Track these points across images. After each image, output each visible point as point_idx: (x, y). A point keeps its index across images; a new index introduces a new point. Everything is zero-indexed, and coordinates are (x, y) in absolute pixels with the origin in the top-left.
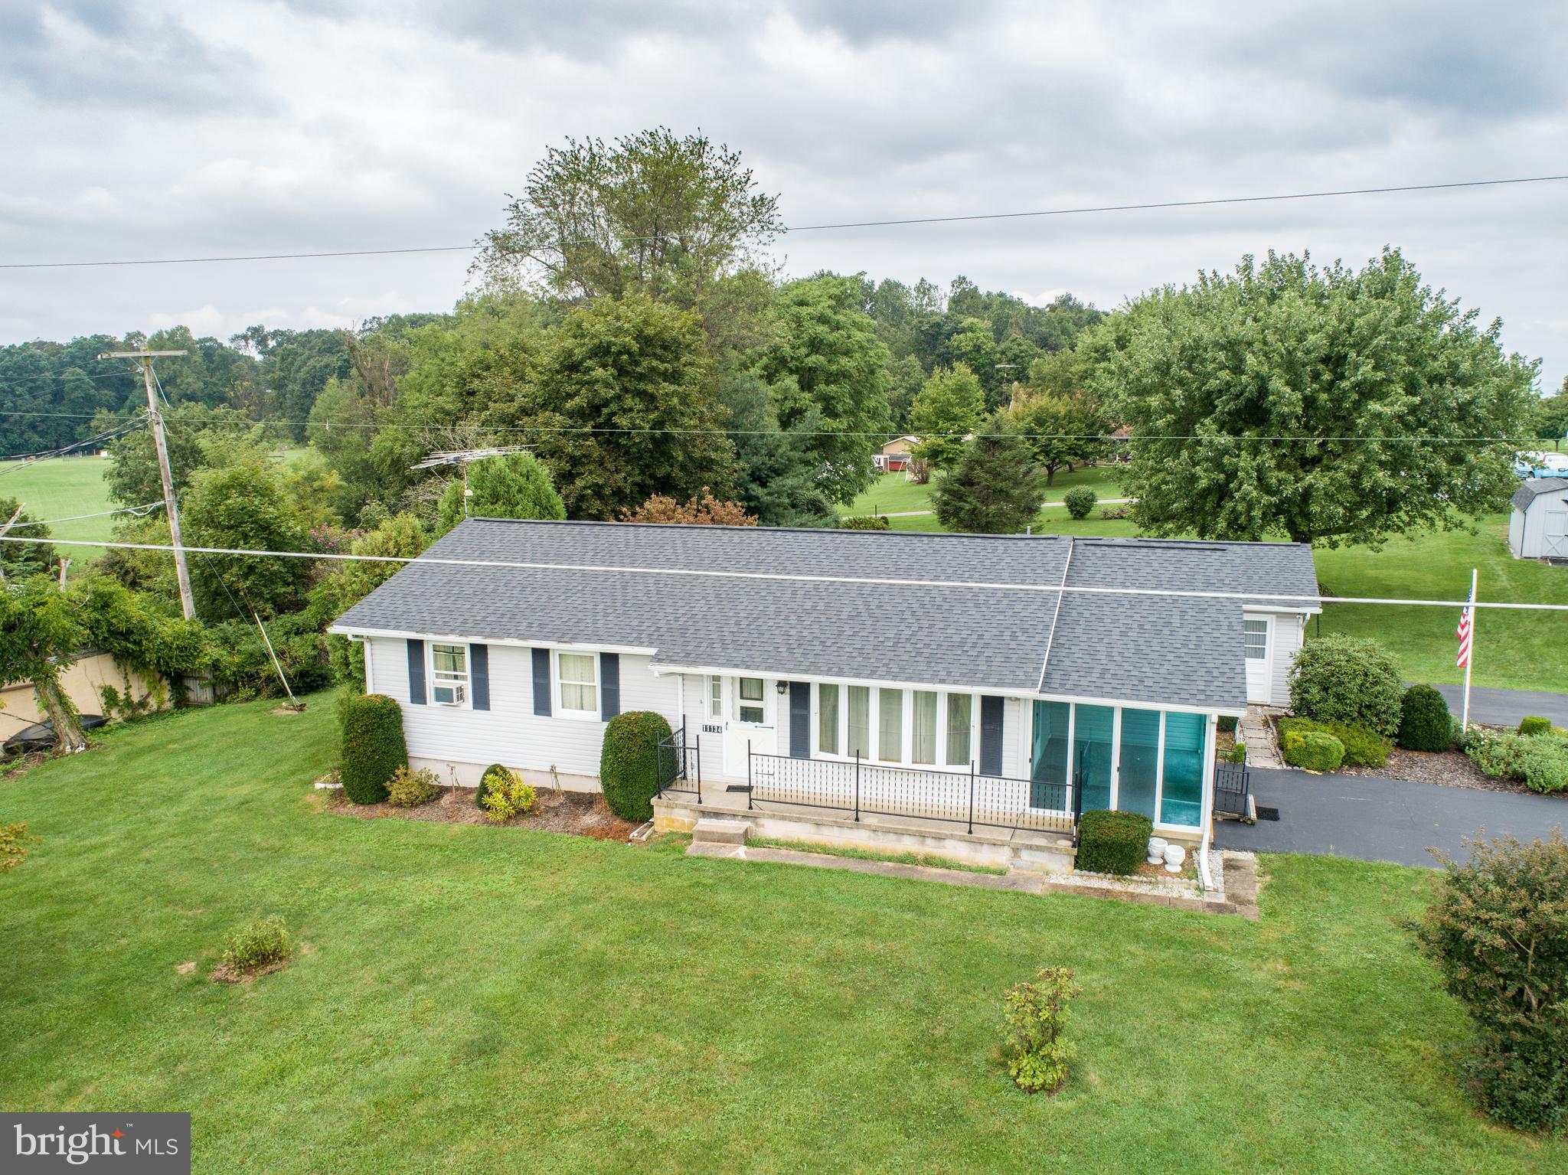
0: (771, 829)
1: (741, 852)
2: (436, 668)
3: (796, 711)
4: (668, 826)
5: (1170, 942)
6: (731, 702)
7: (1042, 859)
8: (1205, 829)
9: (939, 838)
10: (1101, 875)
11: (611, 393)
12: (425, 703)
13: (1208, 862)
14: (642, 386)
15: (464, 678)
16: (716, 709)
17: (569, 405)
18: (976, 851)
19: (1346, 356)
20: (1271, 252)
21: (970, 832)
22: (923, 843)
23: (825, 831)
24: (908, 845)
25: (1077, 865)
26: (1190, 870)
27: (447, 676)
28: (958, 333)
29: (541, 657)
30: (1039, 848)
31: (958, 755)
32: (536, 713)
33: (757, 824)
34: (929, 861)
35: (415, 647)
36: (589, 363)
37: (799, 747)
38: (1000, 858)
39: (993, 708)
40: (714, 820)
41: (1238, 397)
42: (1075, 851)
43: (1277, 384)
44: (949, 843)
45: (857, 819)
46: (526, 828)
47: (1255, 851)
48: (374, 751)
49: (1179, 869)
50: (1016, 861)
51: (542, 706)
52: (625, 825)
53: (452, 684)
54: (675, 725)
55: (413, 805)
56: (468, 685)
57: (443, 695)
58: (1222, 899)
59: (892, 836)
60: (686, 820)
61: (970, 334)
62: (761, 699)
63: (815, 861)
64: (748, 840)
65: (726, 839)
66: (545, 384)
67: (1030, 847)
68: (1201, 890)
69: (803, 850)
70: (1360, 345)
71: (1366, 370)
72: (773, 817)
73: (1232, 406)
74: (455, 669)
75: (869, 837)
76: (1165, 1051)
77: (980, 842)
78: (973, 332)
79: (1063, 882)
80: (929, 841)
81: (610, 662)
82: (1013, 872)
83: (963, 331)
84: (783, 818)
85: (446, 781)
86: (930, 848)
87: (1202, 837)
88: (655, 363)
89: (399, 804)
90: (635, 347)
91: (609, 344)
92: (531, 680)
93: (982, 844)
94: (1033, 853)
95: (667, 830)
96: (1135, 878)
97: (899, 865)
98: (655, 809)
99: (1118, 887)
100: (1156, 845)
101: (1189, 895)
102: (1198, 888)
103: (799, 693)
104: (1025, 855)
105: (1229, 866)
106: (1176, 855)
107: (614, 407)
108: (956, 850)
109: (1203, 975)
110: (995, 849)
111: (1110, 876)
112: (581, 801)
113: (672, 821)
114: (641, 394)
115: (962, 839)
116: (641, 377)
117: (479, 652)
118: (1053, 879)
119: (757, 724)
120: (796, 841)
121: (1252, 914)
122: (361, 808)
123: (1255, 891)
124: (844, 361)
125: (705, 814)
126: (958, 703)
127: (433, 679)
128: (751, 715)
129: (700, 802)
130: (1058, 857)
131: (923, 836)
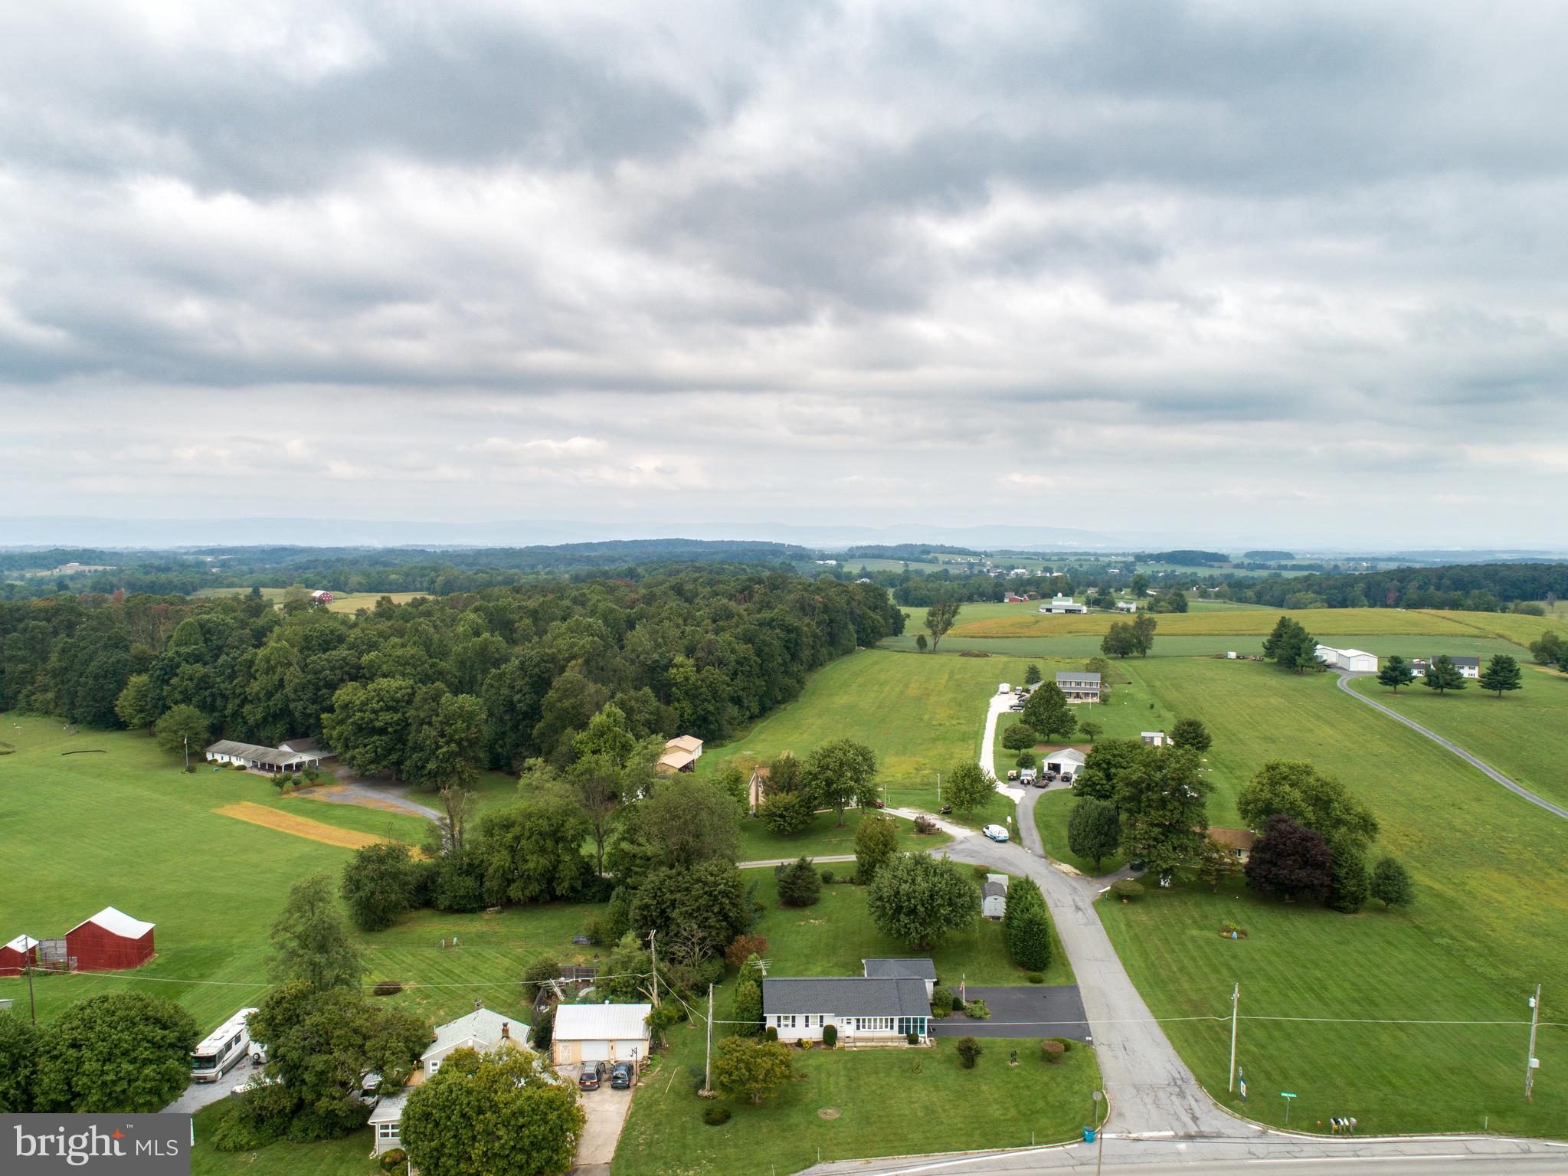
0: (858, 1044)
1: (853, 1049)
6: (845, 1021)
7: (903, 1043)
8: (926, 1035)
10: (913, 1045)
12: (782, 1027)
13: (927, 1040)
15: (789, 1022)
16: (843, 1024)
21: (889, 1040)
23: (868, 1043)
24: (882, 1044)
25: (908, 1043)
26: (925, 1042)
27: (786, 1022)
29: (807, 1018)
30: (901, 1041)
31: (886, 1027)
32: (806, 1028)
33: (855, 1043)
34: (886, 1046)
35: (779, 1018)
37: (858, 1028)
38: (897, 1044)
39: (892, 1020)
40: (846, 1044)
44: (885, 1042)
45: (870, 1040)
46: (812, 1050)
49: (923, 1042)
50: (900, 1044)
51: (807, 1026)
52: (834, 1046)
53: (787, 1024)
54: (835, 1027)
56: (790, 1024)
57: (787, 1026)
58: (930, 1046)
59: (878, 1042)
60: (841, 1045)
62: (851, 1021)
63: (868, 1049)
64: (854, 1046)
65: (850, 1047)
67: (899, 1041)
69: (865, 1047)
70: (937, 893)
72: (858, 1042)
75: (875, 1043)
77: (891, 1041)
79: (908, 1047)
81: (821, 1017)
82: (899, 1046)
84: (861, 1042)
85: (786, 1041)
92: (805, 1022)
95: (837, 1047)
97: (880, 1047)
98: (835, 1043)
99: (915, 1046)
102: (927, 1045)
103: (858, 1020)
105: (930, 1040)
106: (923, 1040)
108: (890, 1044)
109: (932, 1058)
110: (893, 1042)
112: (816, 1043)
113: (838, 1045)
115: (887, 1041)
117: (794, 1018)
118: (906, 1046)
119: (850, 1026)
120: (863, 1045)
125: (844, 1043)
126: (886, 1020)
127: (783, 1022)
128: (849, 1024)
129: (843, 1040)
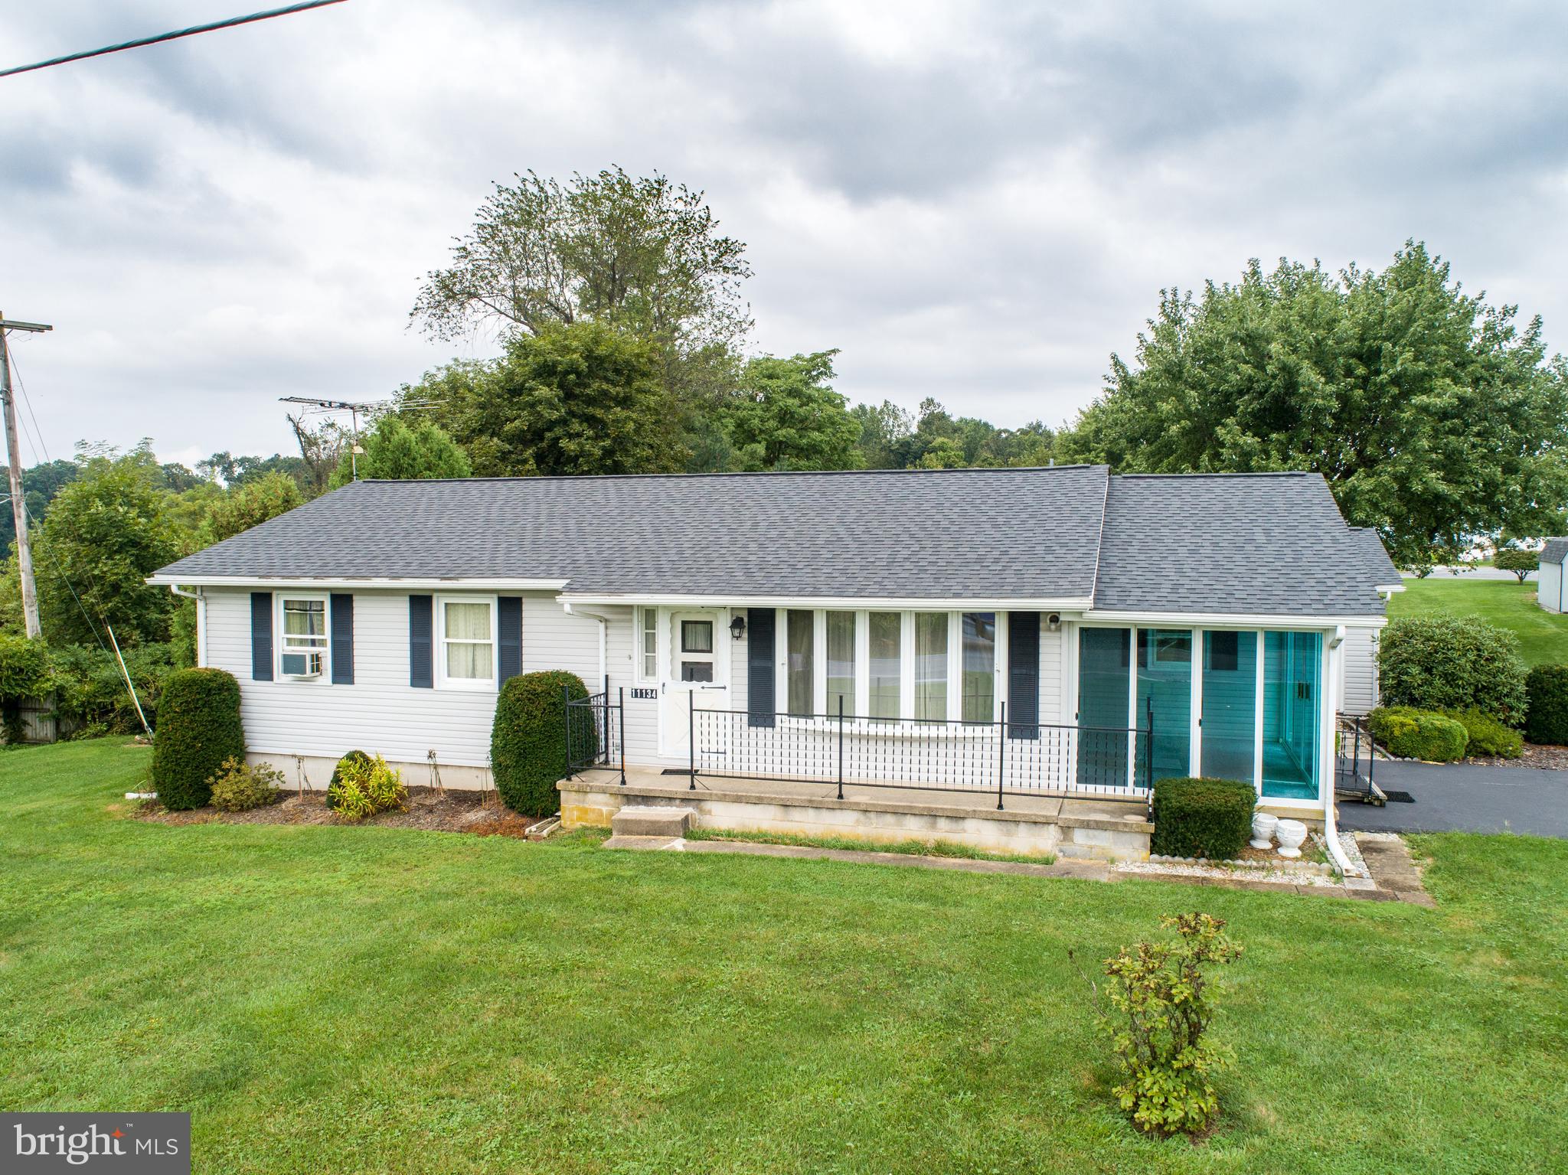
0: (722, 816)
1: (679, 844)
2: (288, 631)
3: (756, 663)
4: (579, 819)
5: (1318, 935)
6: (670, 657)
7: (1103, 841)
8: (1326, 802)
9: (956, 817)
10: (1190, 860)
11: (555, 415)
12: (271, 679)
13: (1339, 845)
14: (590, 410)
15: (322, 643)
16: (649, 669)
17: (508, 427)
18: (1009, 834)
19: (1379, 349)
20: (1283, 259)
21: (1000, 807)
22: (933, 826)
23: (796, 814)
24: (913, 830)
25: (1155, 848)
26: (1313, 851)
27: (302, 642)
28: (929, 453)
29: (421, 603)
30: (1099, 826)
31: (977, 713)
32: (413, 685)
33: (701, 811)
34: (941, 850)
35: (261, 600)
36: (531, 383)
37: (761, 712)
38: (1044, 841)
39: (1025, 628)
40: (642, 807)
41: (1261, 394)
42: (1151, 827)
43: (1309, 374)
44: (970, 824)
45: (840, 796)
46: (389, 827)
47: (1398, 832)
48: (195, 738)
49: (1298, 853)
50: (1067, 846)
51: (421, 674)
52: (522, 820)
53: (308, 651)
54: (594, 686)
55: (243, 808)
56: (326, 653)
57: (293, 664)
58: (1371, 886)
59: (890, 818)
60: (605, 809)
61: (941, 453)
62: (710, 651)
63: (781, 852)
64: (686, 828)
65: (658, 829)
66: (482, 406)
67: (1086, 825)
68: (1336, 875)
69: (766, 842)
70: (1395, 335)
71: (1405, 360)
72: (723, 798)
73: (1255, 405)
74: (312, 633)
75: (858, 821)
76: (1376, 1072)
77: (1015, 821)
78: (944, 451)
79: (1137, 870)
80: (942, 823)
81: (510, 610)
82: (1062, 861)
83: (934, 450)
84: (738, 799)
85: (292, 782)
86: (945, 832)
87: (1324, 813)
88: (605, 386)
89: (225, 807)
90: (584, 366)
91: (555, 364)
92: (408, 639)
93: (1017, 822)
94: (1091, 832)
95: (578, 825)
96: (1240, 862)
97: (900, 855)
98: (563, 794)
99: (1217, 874)
100: (1263, 823)
101: (1322, 881)
102: (1333, 873)
103: (760, 623)
104: (1080, 837)
105: (1366, 848)
106: (1294, 833)
107: (558, 431)
108: (980, 835)
109: (1385, 969)
110: (1036, 829)
111: (1203, 861)
112: (466, 799)
113: (585, 811)
114: (591, 421)
115: (988, 818)
116: (591, 401)
117: (342, 600)
118: (1122, 868)
119: (704, 683)
120: (754, 831)
121: (1424, 899)
122: (175, 815)
123: (1417, 875)
124: (815, 435)
125: (631, 799)
127: (281, 645)
128: (696, 672)
129: (623, 782)
130: (1127, 836)
131: (933, 815)
